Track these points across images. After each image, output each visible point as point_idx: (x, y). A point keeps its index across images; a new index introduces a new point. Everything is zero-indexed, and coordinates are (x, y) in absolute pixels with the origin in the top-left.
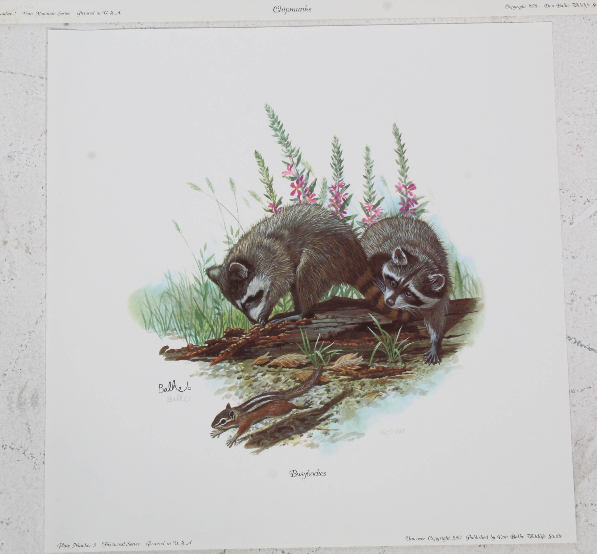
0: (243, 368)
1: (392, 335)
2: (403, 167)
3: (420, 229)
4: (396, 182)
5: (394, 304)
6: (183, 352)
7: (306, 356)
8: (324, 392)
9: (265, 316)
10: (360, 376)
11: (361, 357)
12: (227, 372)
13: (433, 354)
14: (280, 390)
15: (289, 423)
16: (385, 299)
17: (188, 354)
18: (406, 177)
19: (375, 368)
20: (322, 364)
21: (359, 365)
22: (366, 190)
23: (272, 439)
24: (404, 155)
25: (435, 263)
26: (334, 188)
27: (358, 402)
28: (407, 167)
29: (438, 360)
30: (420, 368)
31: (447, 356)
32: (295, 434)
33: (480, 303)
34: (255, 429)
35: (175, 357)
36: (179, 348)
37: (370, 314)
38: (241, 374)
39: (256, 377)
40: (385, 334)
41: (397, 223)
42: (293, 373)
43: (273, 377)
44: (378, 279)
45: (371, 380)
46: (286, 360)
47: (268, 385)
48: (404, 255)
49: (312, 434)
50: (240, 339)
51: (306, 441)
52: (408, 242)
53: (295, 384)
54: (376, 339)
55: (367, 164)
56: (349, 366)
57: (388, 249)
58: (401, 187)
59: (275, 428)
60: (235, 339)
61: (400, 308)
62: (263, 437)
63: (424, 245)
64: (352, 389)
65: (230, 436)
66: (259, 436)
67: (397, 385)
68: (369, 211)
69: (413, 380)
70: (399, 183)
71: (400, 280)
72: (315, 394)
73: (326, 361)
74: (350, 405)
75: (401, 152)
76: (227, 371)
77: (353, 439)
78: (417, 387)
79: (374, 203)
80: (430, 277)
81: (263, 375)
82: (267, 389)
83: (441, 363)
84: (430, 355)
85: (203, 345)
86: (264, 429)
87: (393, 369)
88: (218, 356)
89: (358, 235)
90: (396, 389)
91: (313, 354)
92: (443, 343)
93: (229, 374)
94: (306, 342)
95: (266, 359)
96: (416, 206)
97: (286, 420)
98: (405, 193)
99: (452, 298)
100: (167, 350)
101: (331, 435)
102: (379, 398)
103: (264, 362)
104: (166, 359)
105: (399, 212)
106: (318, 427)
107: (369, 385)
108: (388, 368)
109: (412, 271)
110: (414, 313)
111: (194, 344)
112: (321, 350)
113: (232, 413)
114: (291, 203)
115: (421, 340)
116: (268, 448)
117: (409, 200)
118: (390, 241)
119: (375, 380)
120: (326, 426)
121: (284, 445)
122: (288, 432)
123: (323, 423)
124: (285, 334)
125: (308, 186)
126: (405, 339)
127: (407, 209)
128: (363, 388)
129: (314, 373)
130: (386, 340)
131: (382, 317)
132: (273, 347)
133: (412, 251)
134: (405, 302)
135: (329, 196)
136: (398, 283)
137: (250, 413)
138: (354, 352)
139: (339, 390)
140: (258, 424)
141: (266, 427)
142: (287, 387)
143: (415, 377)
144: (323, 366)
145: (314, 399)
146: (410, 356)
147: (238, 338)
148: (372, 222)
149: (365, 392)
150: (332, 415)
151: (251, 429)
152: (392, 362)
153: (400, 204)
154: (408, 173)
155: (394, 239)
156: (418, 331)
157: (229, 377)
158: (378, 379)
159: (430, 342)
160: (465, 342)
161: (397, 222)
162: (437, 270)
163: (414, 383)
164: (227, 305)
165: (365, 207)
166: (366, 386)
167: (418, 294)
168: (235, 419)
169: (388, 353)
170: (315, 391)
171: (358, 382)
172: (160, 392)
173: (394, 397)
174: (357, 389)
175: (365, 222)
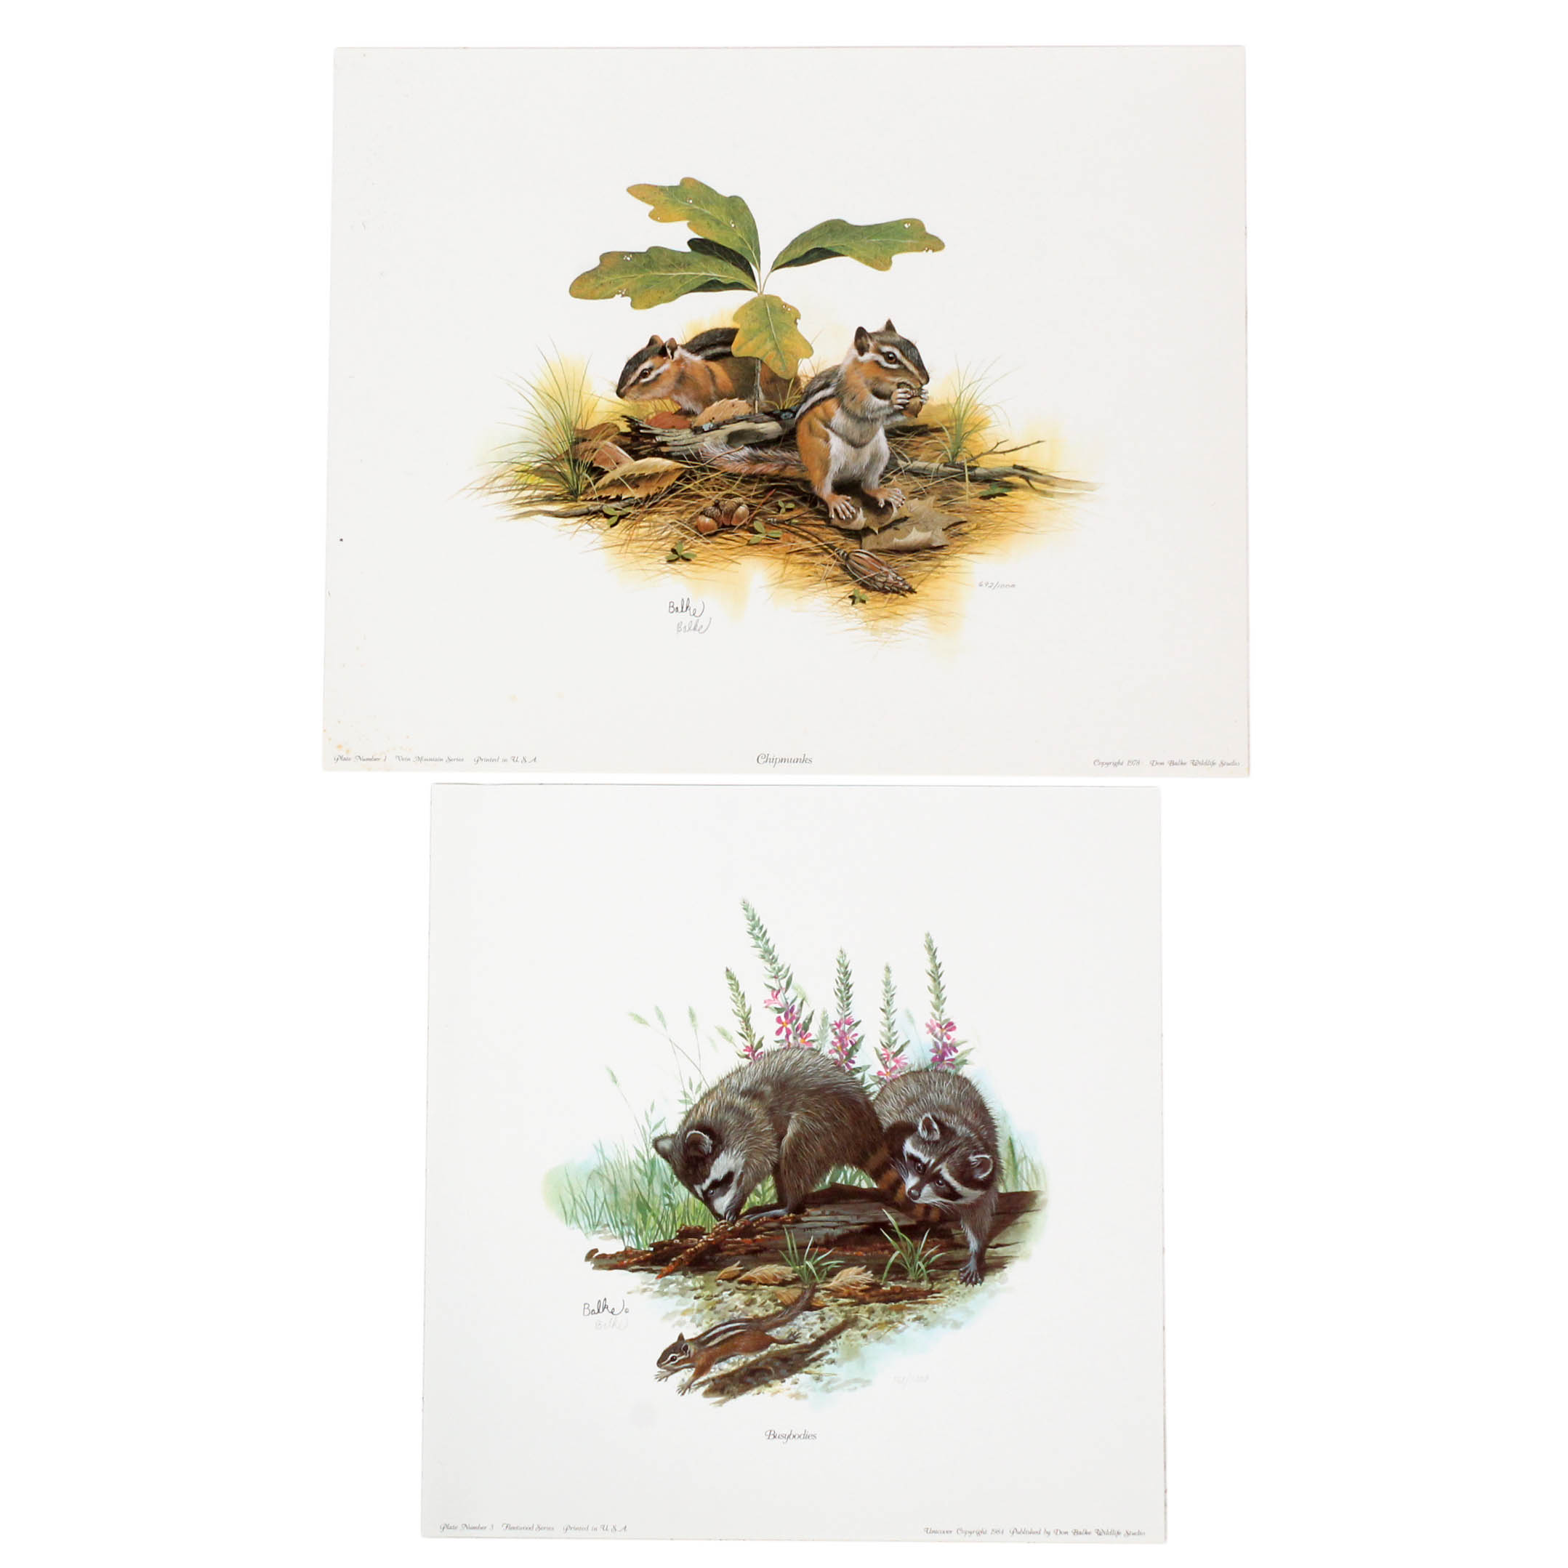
0: (702, 1283)
1: (916, 1241)
2: (938, 997)
3: (960, 1088)
4: (928, 1018)
5: (920, 1195)
6: (618, 1258)
7: (791, 1269)
8: (816, 1321)
9: (735, 1210)
10: (867, 1299)
11: (870, 1272)
12: (680, 1289)
13: (972, 1271)
14: (754, 1317)
15: (767, 1363)
16: (907, 1190)
17: (625, 1262)
18: (942, 1012)
19: (889, 1288)
20: (814, 1281)
21: (867, 1284)
22: (885, 1029)
23: (741, 1385)
24: (940, 979)
25: (980, 1139)
26: (839, 1025)
27: (865, 1336)
28: (943, 997)
29: (979, 1280)
30: (953, 1290)
31: (991, 1273)
32: (774, 1379)
33: (1041, 1198)
34: (717, 1370)
35: (607, 1265)
36: (613, 1252)
37: (884, 1211)
38: (699, 1291)
39: (720, 1297)
40: (905, 1240)
41: (927, 1079)
42: (773, 1293)
43: (744, 1298)
44: (897, 1160)
45: (883, 1305)
46: (765, 1274)
47: (737, 1308)
48: (936, 1126)
49: (798, 1379)
50: (698, 1242)
51: (789, 1389)
52: (941, 1107)
53: (775, 1308)
54: (892, 1247)
55: (887, 992)
56: (853, 1285)
57: (912, 1116)
58: (935, 1027)
59: (745, 1369)
60: (692, 1242)
61: (927, 1202)
62: (728, 1382)
63: (964, 1112)
64: (856, 1317)
65: (683, 1380)
66: (723, 1380)
67: (919, 1313)
68: (888, 1060)
69: (942, 1306)
70: (931, 1021)
71: (929, 1162)
72: (804, 1323)
73: (820, 1277)
74: (853, 1340)
75: (936, 976)
76: (680, 1287)
77: (856, 1388)
78: (947, 1317)
79: (895, 1049)
80: (972, 1158)
81: (730, 1295)
82: (736, 1314)
83: (983, 1284)
84: (967, 1272)
85: (647, 1249)
86: (730, 1371)
87: (915, 1290)
88: (667, 1265)
89: (871, 1094)
90: (919, 1319)
91: (802, 1266)
92: (987, 1254)
93: (683, 1292)
94: (793, 1249)
95: (735, 1271)
96: (954, 1055)
97: (761, 1359)
98: (939, 1035)
99: (1002, 1190)
100: (596, 1255)
101: (825, 1382)
102: (894, 1331)
103: (732, 1276)
104: (594, 1268)
105: (930, 1062)
106: (805, 1370)
107: (881, 1313)
108: (907, 1288)
109: (946, 1148)
110: (947, 1210)
111: (633, 1247)
112: (815, 1259)
113: (686, 1348)
114: (777, 1046)
115: (956, 1249)
116: (735, 1398)
117: (945, 1045)
118: (917, 1105)
119: (888, 1305)
120: (818, 1369)
121: (758, 1394)
122: (764, 1376)
123: (813, 1364)
124: (763, 1236)
125: (801, 1021)
126: (932, 1248)
127: (942, 1059)
128: (872, 1317)
129: (803, 1294)
130: (906, 1248)
131: (902, 1215)
132: (746, 1254)
133: (946, 1120)
134: (934, 1195)
135: (831, 1037)
136: (925, 1166)
137: (711, 1347)
138: (861, 1265)
139: (837, 1318)
140: (722, 1363)
141: (734, 1368)
142: (764, 1311)
143: (945, 1302)
144: (816, 1284)
145: (803, 1331)
146: (940, 1272)
147: (696, 1240)
148: (891, 1076)
149: (873, 1323)
150: (827, 1353)
151: (712, 1370)
152: (913, 1281)
153: (932, 1051)
154: (945, 1006)
155: (922, 1102)
156: (951, 1236)
157: (683, 1295)
158: (893, 1304)
159: (969, 1253)
160: (1018, 1254)
161: (927, 1077)
162: (982, 1148)
163: (944, 1312)
164: (681, 1192)
165: (882, 1055)
166: (876, 1313)
167: (954, 1183)
168: (689, 1356)
169: (909, 1266)
170: (804, 1320)
171: (865, 1307)
172: (585, 1313)
173: (915, 1330)
174: (862, 1318)
175: (882, 1077)
